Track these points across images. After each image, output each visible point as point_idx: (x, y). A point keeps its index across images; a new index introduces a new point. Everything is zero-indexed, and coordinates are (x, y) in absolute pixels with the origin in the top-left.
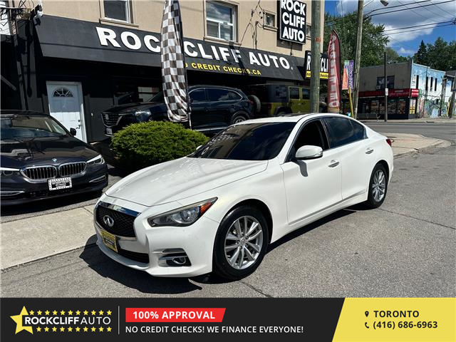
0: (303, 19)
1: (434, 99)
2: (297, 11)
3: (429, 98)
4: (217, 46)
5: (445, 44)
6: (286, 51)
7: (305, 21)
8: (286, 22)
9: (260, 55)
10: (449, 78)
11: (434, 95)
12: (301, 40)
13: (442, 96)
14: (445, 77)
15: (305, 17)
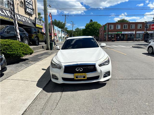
0: (32, 6)
1: (60, 36)
2: (30, 3)
3: (59, 36)
4: (5, 10)
5: (57, 21)
6: (28, 16)
7: (33, 7)
8: (27, 6)
9: (20, 16)
10: (62, 31)
11: (60, 35)
12: (32, 13)
13: (61, 36)
14: (61, 30)
15: (32, 5)
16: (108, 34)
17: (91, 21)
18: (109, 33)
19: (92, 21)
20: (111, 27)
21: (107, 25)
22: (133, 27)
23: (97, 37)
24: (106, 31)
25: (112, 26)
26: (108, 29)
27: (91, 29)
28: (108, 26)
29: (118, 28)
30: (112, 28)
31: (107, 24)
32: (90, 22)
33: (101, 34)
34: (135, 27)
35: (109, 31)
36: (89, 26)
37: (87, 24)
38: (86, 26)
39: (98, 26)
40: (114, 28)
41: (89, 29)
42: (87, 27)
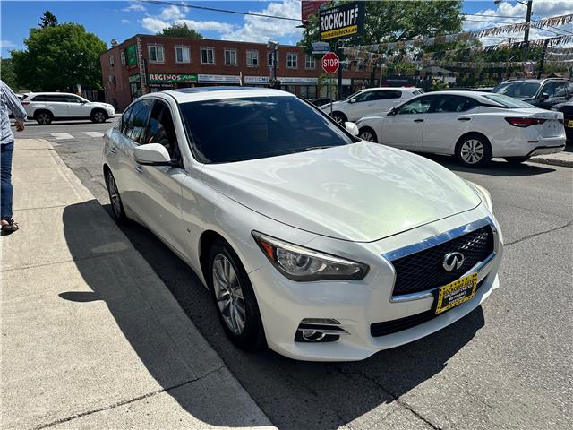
16: (149, 82)
17: (49, 17)
18: (151, 77)
19: (54, 19)
20: (153, 53)
21: (139, 45)
22: (233, 57)
23: (89, 92)
24: (137, 67)
25: (161, 50)
26: (145, 59)
27: (60, 54)
28: (144, 48)
29: (180, 59)
30: (161, 58)
31: (139, 40)
32: (46, 23)
33: (114, 79)
34: (238, 62)
35: (149, 71)
36: (45, 41)
37: (33, 31)
38: (32, 38)
39: (88, 46)
40: (166, 58)
41: (51, 56)
42: (39, 45)
